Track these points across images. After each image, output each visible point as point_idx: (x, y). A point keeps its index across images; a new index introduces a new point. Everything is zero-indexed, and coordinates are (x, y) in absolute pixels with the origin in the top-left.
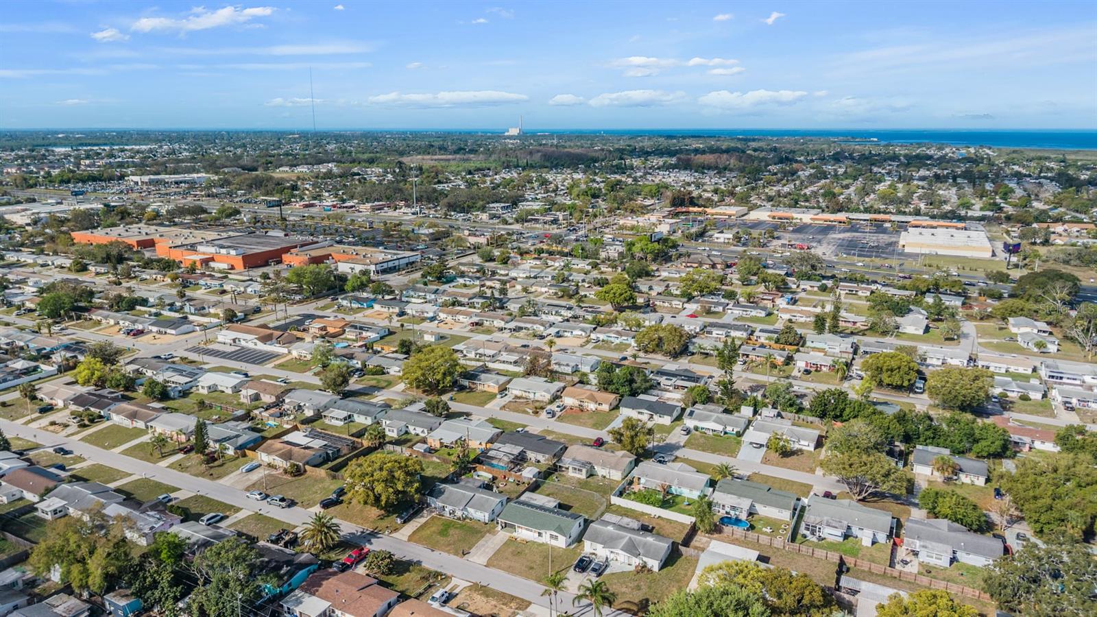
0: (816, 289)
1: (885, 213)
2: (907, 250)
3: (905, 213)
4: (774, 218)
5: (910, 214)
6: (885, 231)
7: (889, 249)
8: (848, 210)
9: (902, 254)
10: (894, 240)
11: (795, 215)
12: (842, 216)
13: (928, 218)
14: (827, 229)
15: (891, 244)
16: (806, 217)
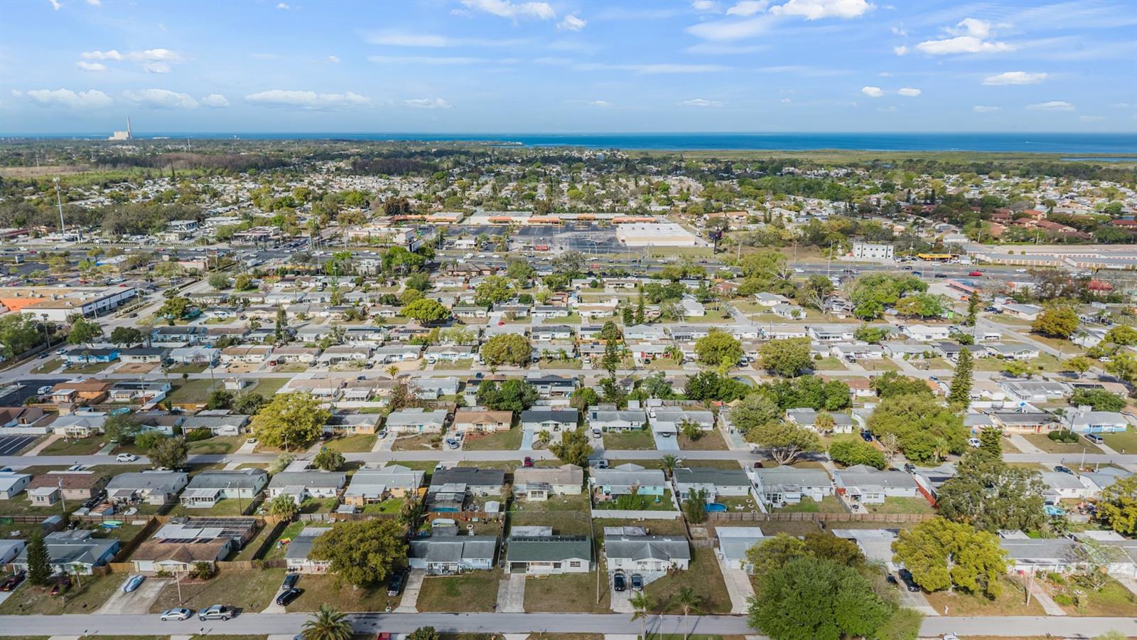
0: (587, 286)
1: (586, 211)
2: (629, 244)
3: (603, 211)
4: (495, 222)
5: (608, 211)
6: (595, 229)
7: (609, 246)
8: (555, 211)
9: (626, 248)
10: (610, 236)
11: (514, 219)
12: (553, 217)
13: (623, 214)
14: (548, 230)
15: (611, 240)
16: (524, 220)
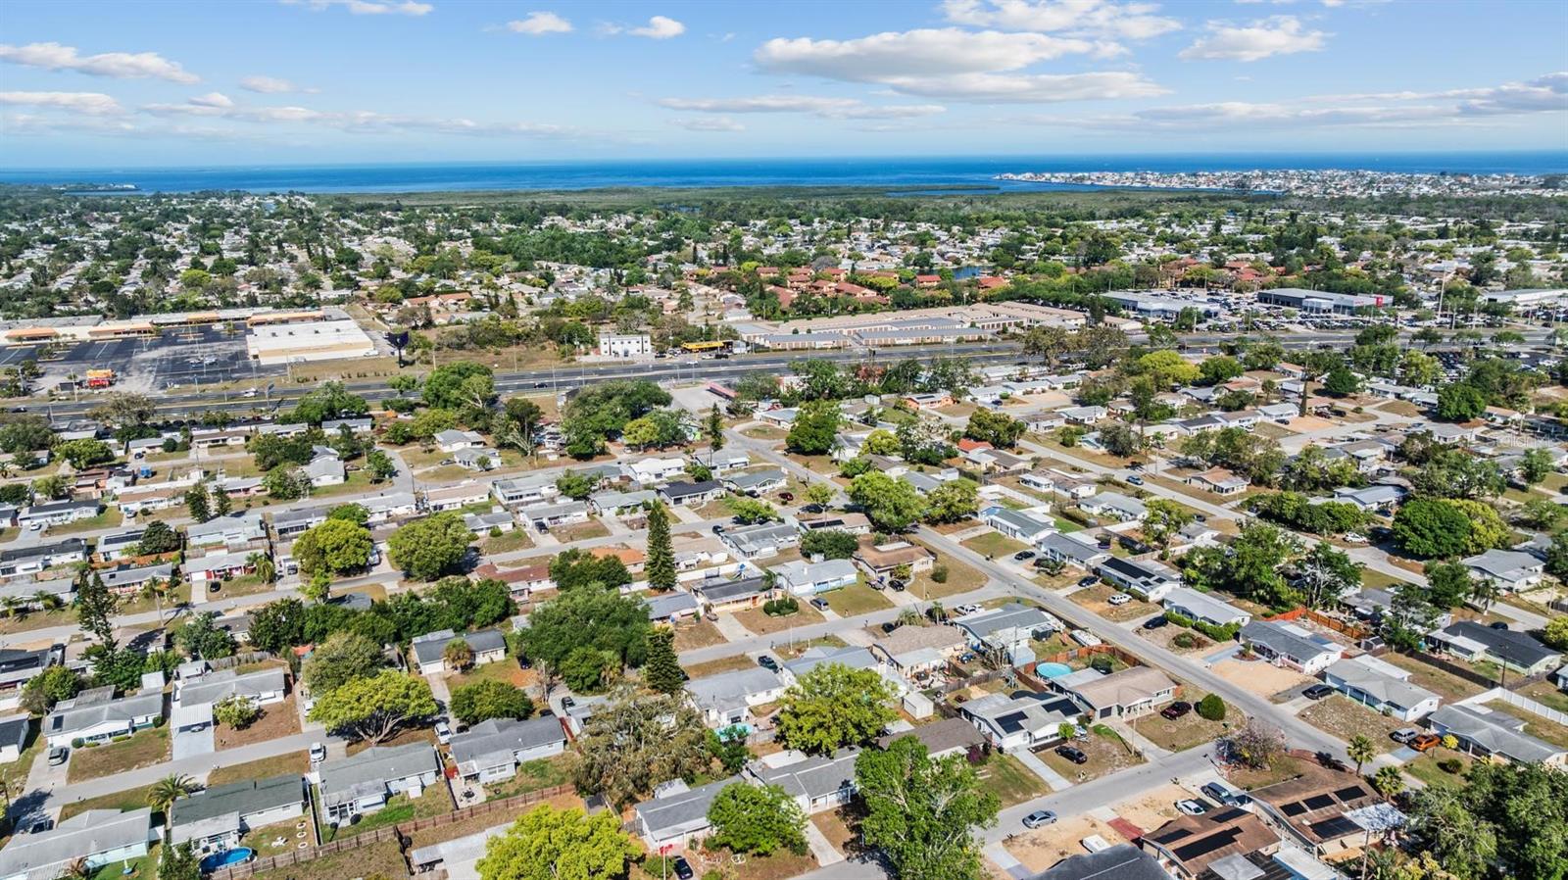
0: (158, 450)
1: (205, 308)
2: (264, 361)
3: (235, 305)
4: (20, 339)
5: (243, 305)
6: (216, 337)
7: (236, 365)
8: (147, 310)
9: (260, 369)
10: (236, 348)
11: (60, 331)
12: (141, 322)
13: (270, 308)
14: (125, 347)
15: (235, 357)
16: (82, 331)
